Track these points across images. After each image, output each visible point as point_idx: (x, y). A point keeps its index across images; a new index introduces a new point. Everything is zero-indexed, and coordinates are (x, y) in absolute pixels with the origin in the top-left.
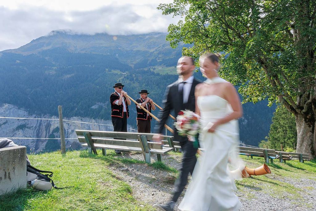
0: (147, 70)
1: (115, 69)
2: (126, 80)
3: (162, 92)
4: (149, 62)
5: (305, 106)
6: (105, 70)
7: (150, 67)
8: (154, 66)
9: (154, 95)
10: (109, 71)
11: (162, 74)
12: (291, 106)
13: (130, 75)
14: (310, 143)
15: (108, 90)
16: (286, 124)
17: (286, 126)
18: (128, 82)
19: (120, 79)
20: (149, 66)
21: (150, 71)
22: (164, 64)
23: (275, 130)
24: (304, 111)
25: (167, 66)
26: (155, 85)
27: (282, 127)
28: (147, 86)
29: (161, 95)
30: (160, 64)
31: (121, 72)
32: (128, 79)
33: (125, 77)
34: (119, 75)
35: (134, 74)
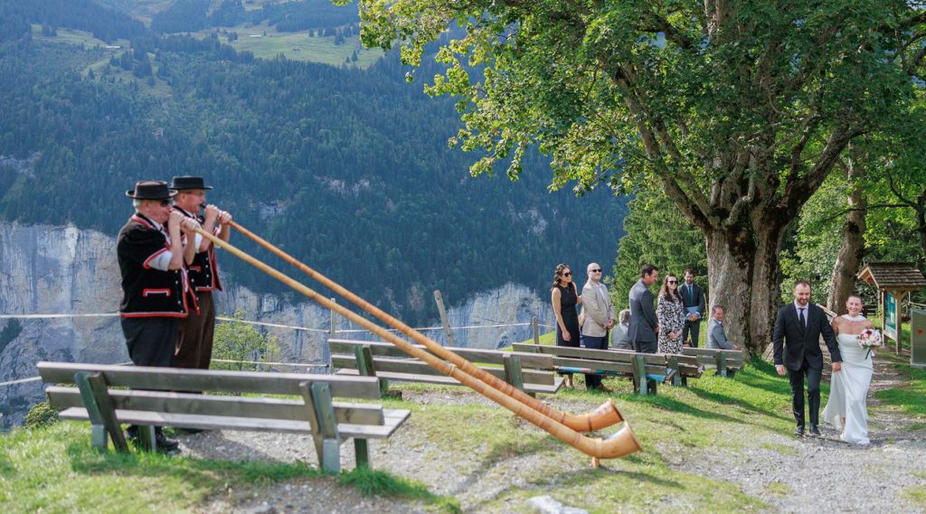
0: (204, 39)
1: (74, 26)
2: (118, 72)
3: (261, 122)
4: (211, 10)
5: (734, 209)
6: (28, 29)
7: (215, 29)
8: (231, 26)
9: (231, 130)
10: (46, 33)
11: (264, 57)
12: (694, 206)
13: (136, 56)
14: (741, 315)
15: (42, 108)
16: (664, 240)
17: (666, 245)
18: (127, 78)
19: (95, 66)
20: (214, 26)
21: (218, 45)
22: (268, 20)
23: (633, 257)
24: (729, 221)
25: (280, 30)
26: (237, 96)
27: (654, 250)
28: (206, 97)
29: (259, 131)
30: (256, 20)
31: (98, 41)
32: (126, 67)
33: (114, 62)
34: (89, 51)
35: (153, 52)
